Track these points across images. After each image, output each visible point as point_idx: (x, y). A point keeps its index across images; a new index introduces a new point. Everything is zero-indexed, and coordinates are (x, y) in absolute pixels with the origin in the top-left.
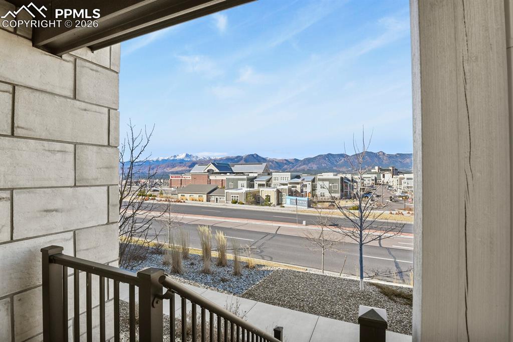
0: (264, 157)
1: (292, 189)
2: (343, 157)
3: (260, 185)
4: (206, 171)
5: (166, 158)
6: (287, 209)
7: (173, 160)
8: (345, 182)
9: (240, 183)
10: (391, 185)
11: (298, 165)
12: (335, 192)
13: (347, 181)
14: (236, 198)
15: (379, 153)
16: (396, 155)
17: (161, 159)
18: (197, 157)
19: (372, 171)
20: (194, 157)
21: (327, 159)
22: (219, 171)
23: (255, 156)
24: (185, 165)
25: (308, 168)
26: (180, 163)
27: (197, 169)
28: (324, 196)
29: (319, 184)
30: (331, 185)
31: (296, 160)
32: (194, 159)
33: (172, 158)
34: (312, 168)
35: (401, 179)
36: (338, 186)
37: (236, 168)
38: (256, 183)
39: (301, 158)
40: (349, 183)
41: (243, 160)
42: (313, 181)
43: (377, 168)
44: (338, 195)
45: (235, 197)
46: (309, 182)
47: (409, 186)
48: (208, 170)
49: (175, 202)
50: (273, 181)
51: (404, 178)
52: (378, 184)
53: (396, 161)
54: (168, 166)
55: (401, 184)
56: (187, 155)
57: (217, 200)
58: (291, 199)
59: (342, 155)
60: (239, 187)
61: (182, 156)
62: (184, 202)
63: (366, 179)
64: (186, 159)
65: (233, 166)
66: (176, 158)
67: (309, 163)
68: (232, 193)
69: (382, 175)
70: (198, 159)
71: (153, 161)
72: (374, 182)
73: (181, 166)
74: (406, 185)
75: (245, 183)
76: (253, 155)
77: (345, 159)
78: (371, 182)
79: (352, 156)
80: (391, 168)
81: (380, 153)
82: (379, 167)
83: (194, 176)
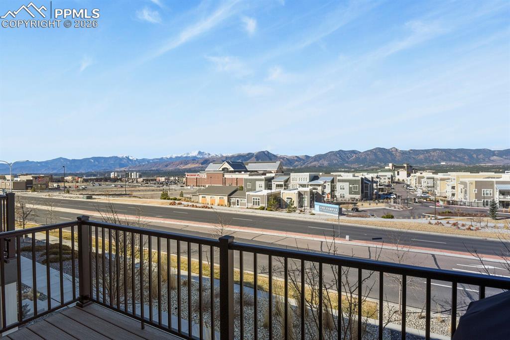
0: (275, 154)
1: (314, 191)
2: (355, 154)
3: (278, 186)
4: (221, 169)
5: (179, 156)
6: (318, 217)
7: (186, 157)
8: (366, 183)
9: (258, 183)
10: (409, 183)
11: (309, 162)
12: (356, 193)
13: (368, 182)
14: (258, 200)
15: (391, 149)
16: (409, 152)
17: (174, 156)
18: (209, 154)
19: (386, 168)
20: (206, 154)
21: (338, 155)
22: (233, 170)
23: (266, 153)
24: (198, 162)
25: (319, 165)
26: (193, 160)
27: (211, 168)
28: (344, 197)
29: (338, 185)
30: (351, 186)
31: (307, 157)
32: (206, 157)
33: (185, 156)
34: (323, 164)
35: (420, 178)
36: (359, 187)
37: (250, 167)
38: (274, 184)
39: (312, 155)
40: (370, 183)
41: (255, 156)
42: (332, 181)
43: (391, 165)
44: (358, 197)
45: (256, 199)
46: (328, 183)
47: (429, 185)
48: (223, 169)
49: (202, 207)
50: (291, 182)
51: (423, 177)
52: (394, 183)
53: (409, 158)
54: (181, 163)
55: (420, 183)
56: (200, 153)
57: (238, 202)
58: (320, 206)
59: (354, 152)
60: (258, 188)
61: (194, 153)
62: (212, 208)
63: (382, 178)
64: (199, 156)
65: (247, 165)
66: (189, 156)
67: (320, 159)
68: (253, 196)
69: (396, 172)
70: (210, 156)
71: (167, 159)
72: (390, 180)
73: (193, 163)
74: (426, 184)
75: (263, 183)
76: (263, 152)
77: (357, 155)
78: (387, 181)
79: (364, 152)
80: (405, 165)
81: (393, 150)
82: (393, 164)
83: (209, 175)
